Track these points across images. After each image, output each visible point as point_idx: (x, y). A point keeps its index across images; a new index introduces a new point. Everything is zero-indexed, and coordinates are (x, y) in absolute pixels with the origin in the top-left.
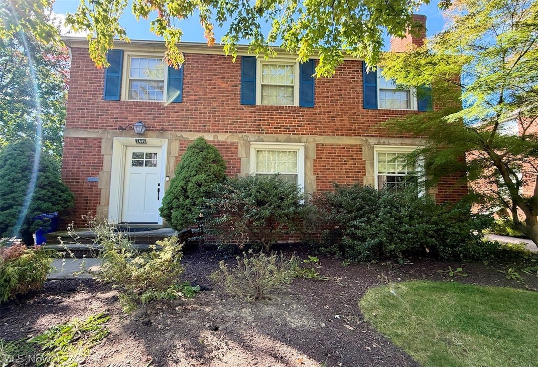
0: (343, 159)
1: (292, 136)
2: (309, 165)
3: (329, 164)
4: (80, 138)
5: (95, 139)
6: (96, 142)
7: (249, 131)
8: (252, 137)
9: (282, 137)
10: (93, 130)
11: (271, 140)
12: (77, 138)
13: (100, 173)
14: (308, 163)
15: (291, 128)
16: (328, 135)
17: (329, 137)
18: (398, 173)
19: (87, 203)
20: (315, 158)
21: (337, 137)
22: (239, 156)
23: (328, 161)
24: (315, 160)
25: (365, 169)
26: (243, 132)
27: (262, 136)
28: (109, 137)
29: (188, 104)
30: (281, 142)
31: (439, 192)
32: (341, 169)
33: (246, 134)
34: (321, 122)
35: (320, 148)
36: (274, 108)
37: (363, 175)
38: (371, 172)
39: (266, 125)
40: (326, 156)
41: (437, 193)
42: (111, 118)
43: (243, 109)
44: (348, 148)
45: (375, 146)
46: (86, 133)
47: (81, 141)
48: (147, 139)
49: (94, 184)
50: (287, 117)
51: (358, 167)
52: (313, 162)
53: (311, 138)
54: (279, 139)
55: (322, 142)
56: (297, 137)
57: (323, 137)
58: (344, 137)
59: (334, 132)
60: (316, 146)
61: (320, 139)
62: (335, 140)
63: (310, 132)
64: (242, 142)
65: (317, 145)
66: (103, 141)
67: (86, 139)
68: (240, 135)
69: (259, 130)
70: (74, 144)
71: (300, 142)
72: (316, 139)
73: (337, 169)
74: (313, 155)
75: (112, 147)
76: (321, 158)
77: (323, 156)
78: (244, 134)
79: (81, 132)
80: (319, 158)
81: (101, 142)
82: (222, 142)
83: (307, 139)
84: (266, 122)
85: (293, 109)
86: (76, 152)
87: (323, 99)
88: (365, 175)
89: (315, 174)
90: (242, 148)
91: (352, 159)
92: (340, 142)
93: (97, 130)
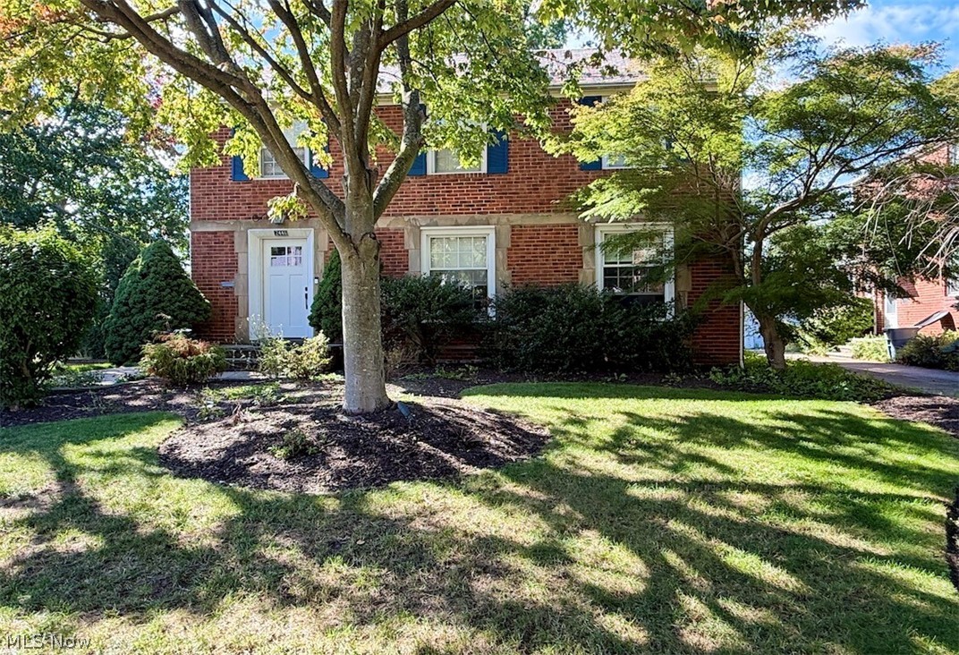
0: (549, 245)
1: (477, 216)
2: (501, 257)
3: (530, 253)
4: (209, 233)
5: (226, 233)
6: (227, 236)
7: (418, 212)
8: (421, 220)
9: (463, 218)
10: (223, 221)
11: (449, 223)
12: (205, 233)
13: (236, 276)
14: (500, 253)
15: (475, 204)
16: (529, 212)
17: (529, 215)
18: (621, 263)
19: (223, 314)
20: (510, 246)
21: (540, 214)
22: (406, 248)
23: (528, 249)
24: (509, 249)
25: (581, 259)
26: (410, 214)
27: (435, 219)
28: (242, 229)
29: (337, 180)
30: (461, 225)
31: (693, 289)
32: (547, 260)
33: (415, 216)
34: (518, 193)
35: (516, 231)
36: (452, 178)
37: (578, 267)
38: (591, 264)
39: (440, 203)
40: (526, 242)
41: (690, 290)
42: (243, 204)
43: (409, 182)
44: (556, 230)
45: (597, 224)
46: (215, 225)
47: (210, 236)
48: (288, 230)
49: (230, 291)
50: (469, 189)
51: (570, 256)
52: (506, 253)
53: (504, 218)
54: (459, 222)
55: (519, 223)
56: (484, 216)
57: (520, 215)
58: (552, 214)
59: (537, 208)
60: (510, 229)
61: (517, 219)
62: (538, 218)
63: (502, 208)
64: (409, 227)
65: (513, 227)
66: (236, 235)
67: (216, 233)
68: (406, 218)
69: (431, 209)
70: (203, 240)
71: (489, 224)
72: (511, 219)
73: (541, 260)
74: (507, 243)
75: (247, 242)
76: (518, 246)
77: (522, 244)
78: (412, 217)
79: (209, 225)
80: (515, 245)
81: (233, 236)
82: (383, 229)
83: (499, 219)
84: (441, 197)
85: (478, 177)
86: (205, 250)
87: (520, 160)
88: (582, 267)
89: (509, 269)
90: (409, 236)
91: (563, 245)
92: (545, 222)
93: (227, 221)
